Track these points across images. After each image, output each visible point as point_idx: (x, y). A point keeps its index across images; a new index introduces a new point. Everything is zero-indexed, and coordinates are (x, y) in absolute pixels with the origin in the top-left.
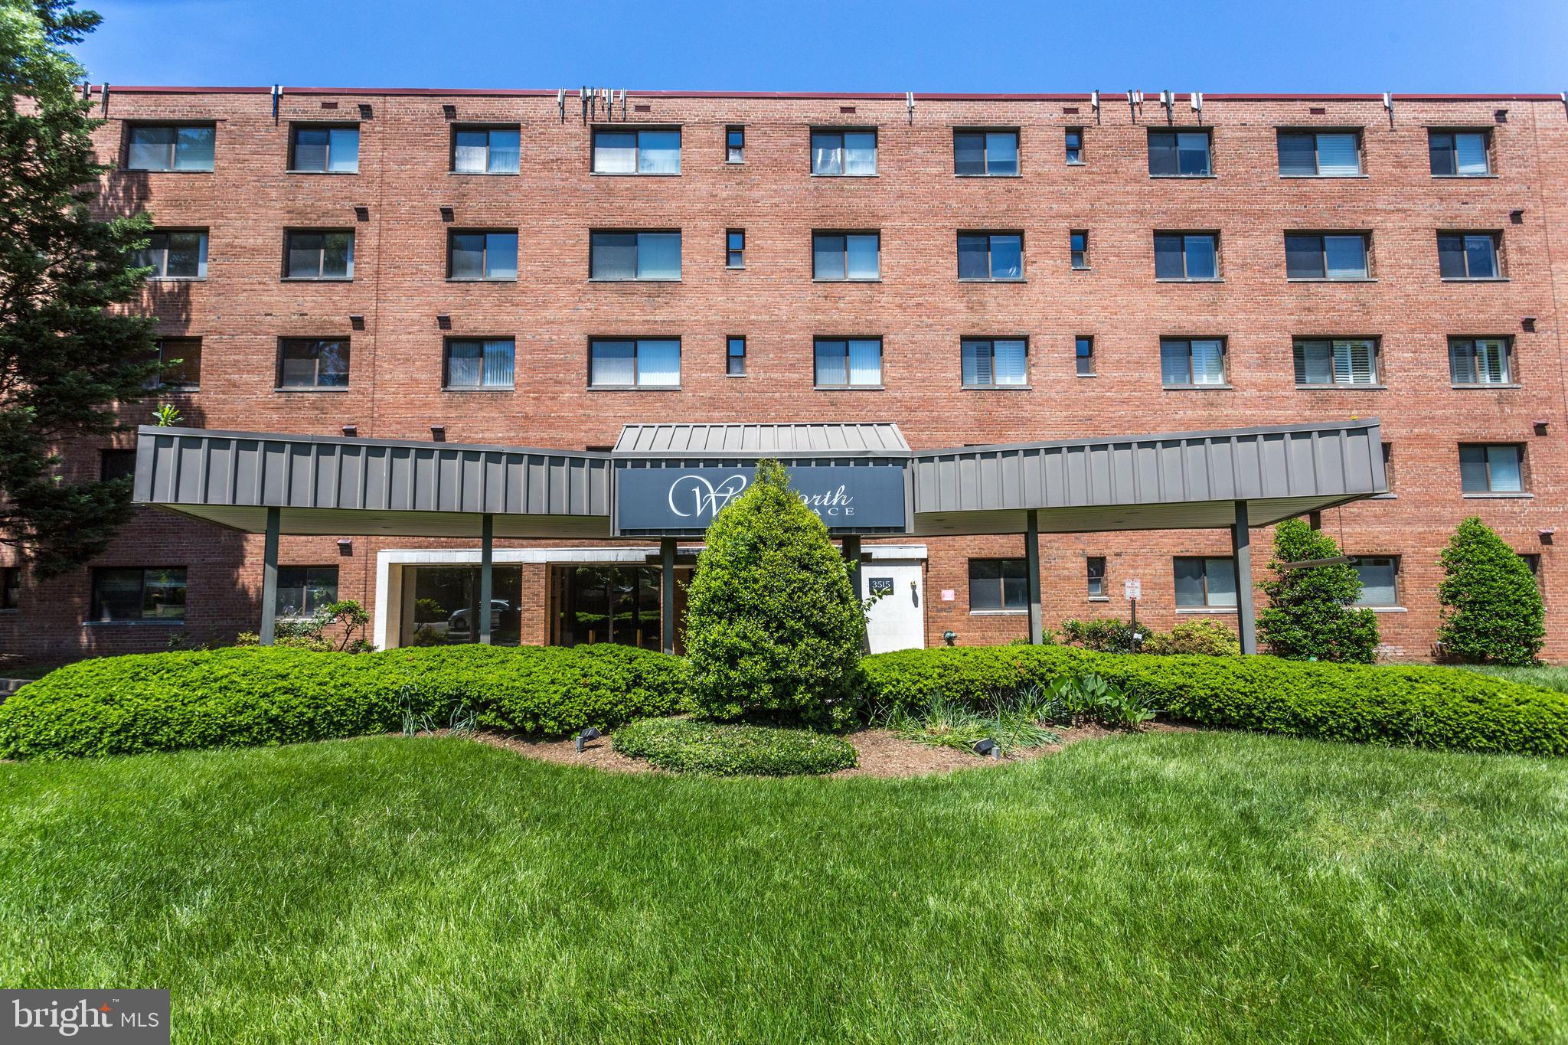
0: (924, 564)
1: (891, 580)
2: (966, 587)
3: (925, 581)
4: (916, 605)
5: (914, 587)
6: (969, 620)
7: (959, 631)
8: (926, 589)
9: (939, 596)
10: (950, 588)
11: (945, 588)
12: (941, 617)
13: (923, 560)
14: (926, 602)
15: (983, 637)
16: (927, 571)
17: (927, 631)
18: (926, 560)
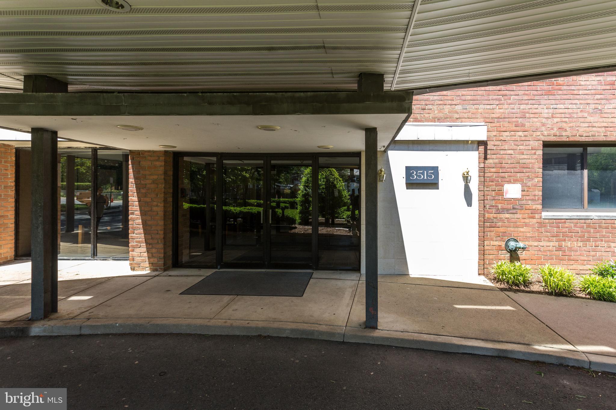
0: (482, 148)
1: (435, 170)
2: (538, 181)
3: (482, 171)
4: (469, 204)
5: (466, 178)
6: (541, 224)
7: (526, 239)
8: (483, 182)
9: (500, 193)
10: (515, 181)
11: (509, 182)
12: (501, 220)
13: (481, 143)
14: (483, 200)
15: (559, 249)
16: (486, 158)
17: (482, 239)
18: (483, 143)
